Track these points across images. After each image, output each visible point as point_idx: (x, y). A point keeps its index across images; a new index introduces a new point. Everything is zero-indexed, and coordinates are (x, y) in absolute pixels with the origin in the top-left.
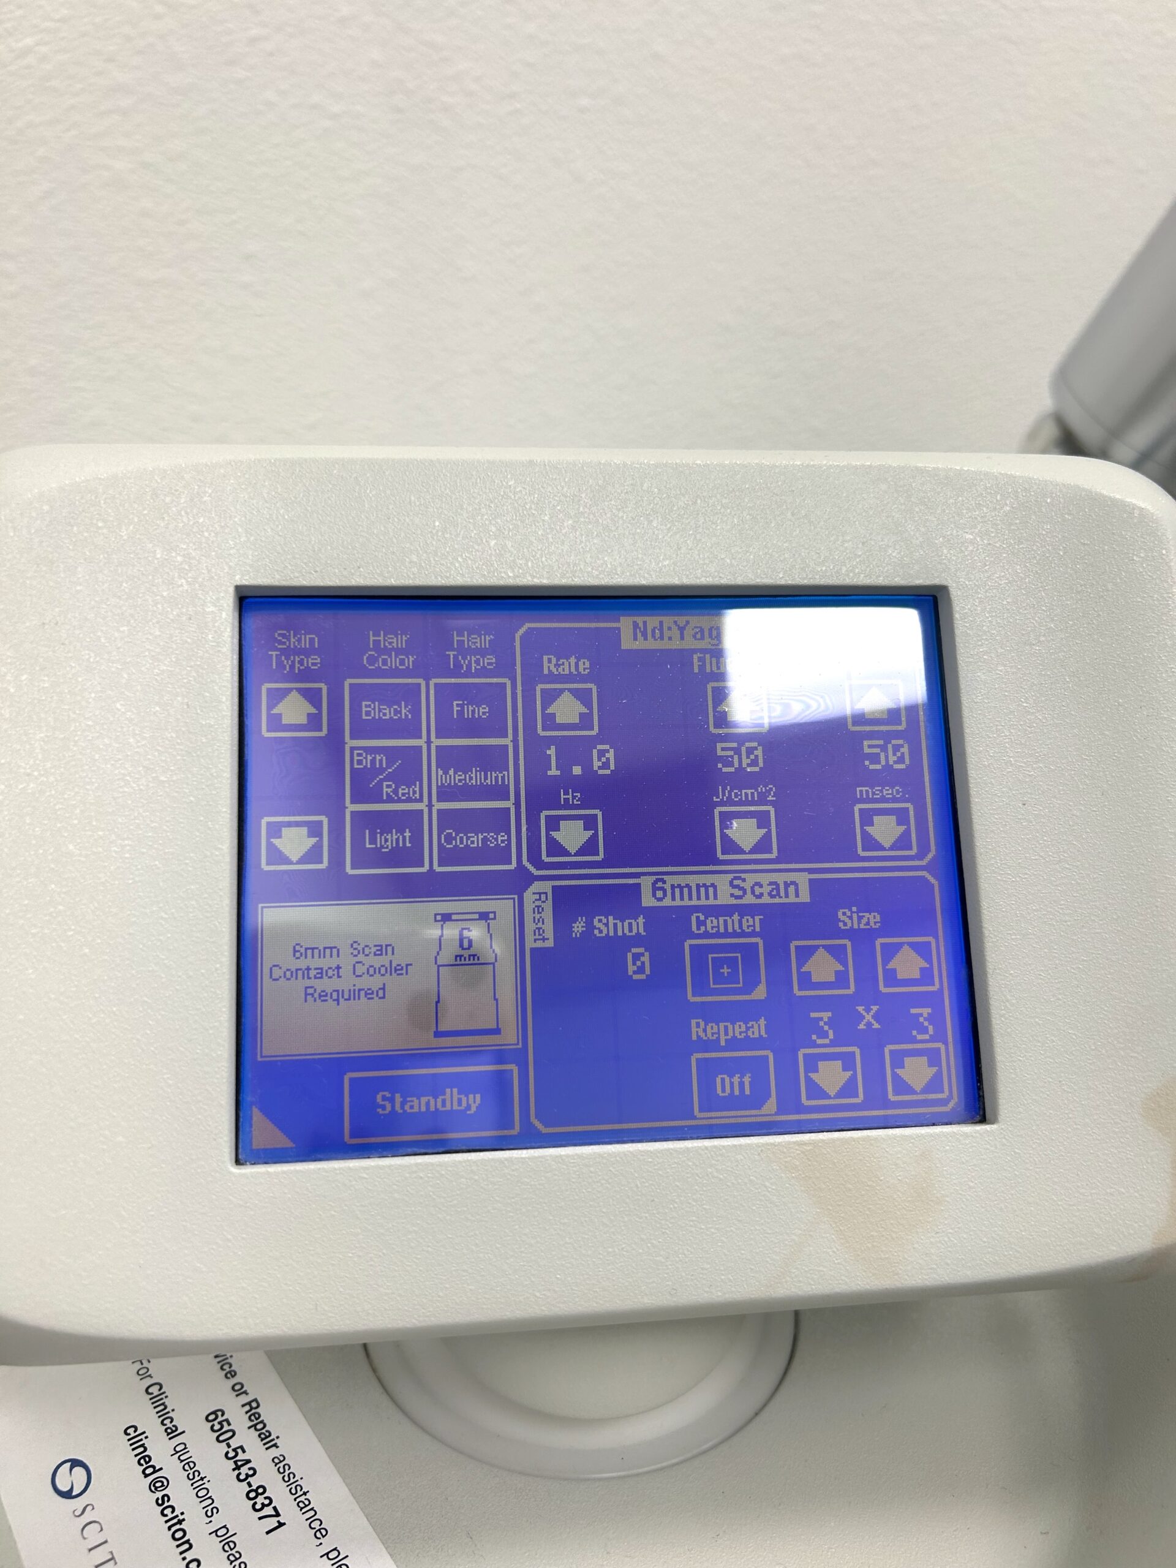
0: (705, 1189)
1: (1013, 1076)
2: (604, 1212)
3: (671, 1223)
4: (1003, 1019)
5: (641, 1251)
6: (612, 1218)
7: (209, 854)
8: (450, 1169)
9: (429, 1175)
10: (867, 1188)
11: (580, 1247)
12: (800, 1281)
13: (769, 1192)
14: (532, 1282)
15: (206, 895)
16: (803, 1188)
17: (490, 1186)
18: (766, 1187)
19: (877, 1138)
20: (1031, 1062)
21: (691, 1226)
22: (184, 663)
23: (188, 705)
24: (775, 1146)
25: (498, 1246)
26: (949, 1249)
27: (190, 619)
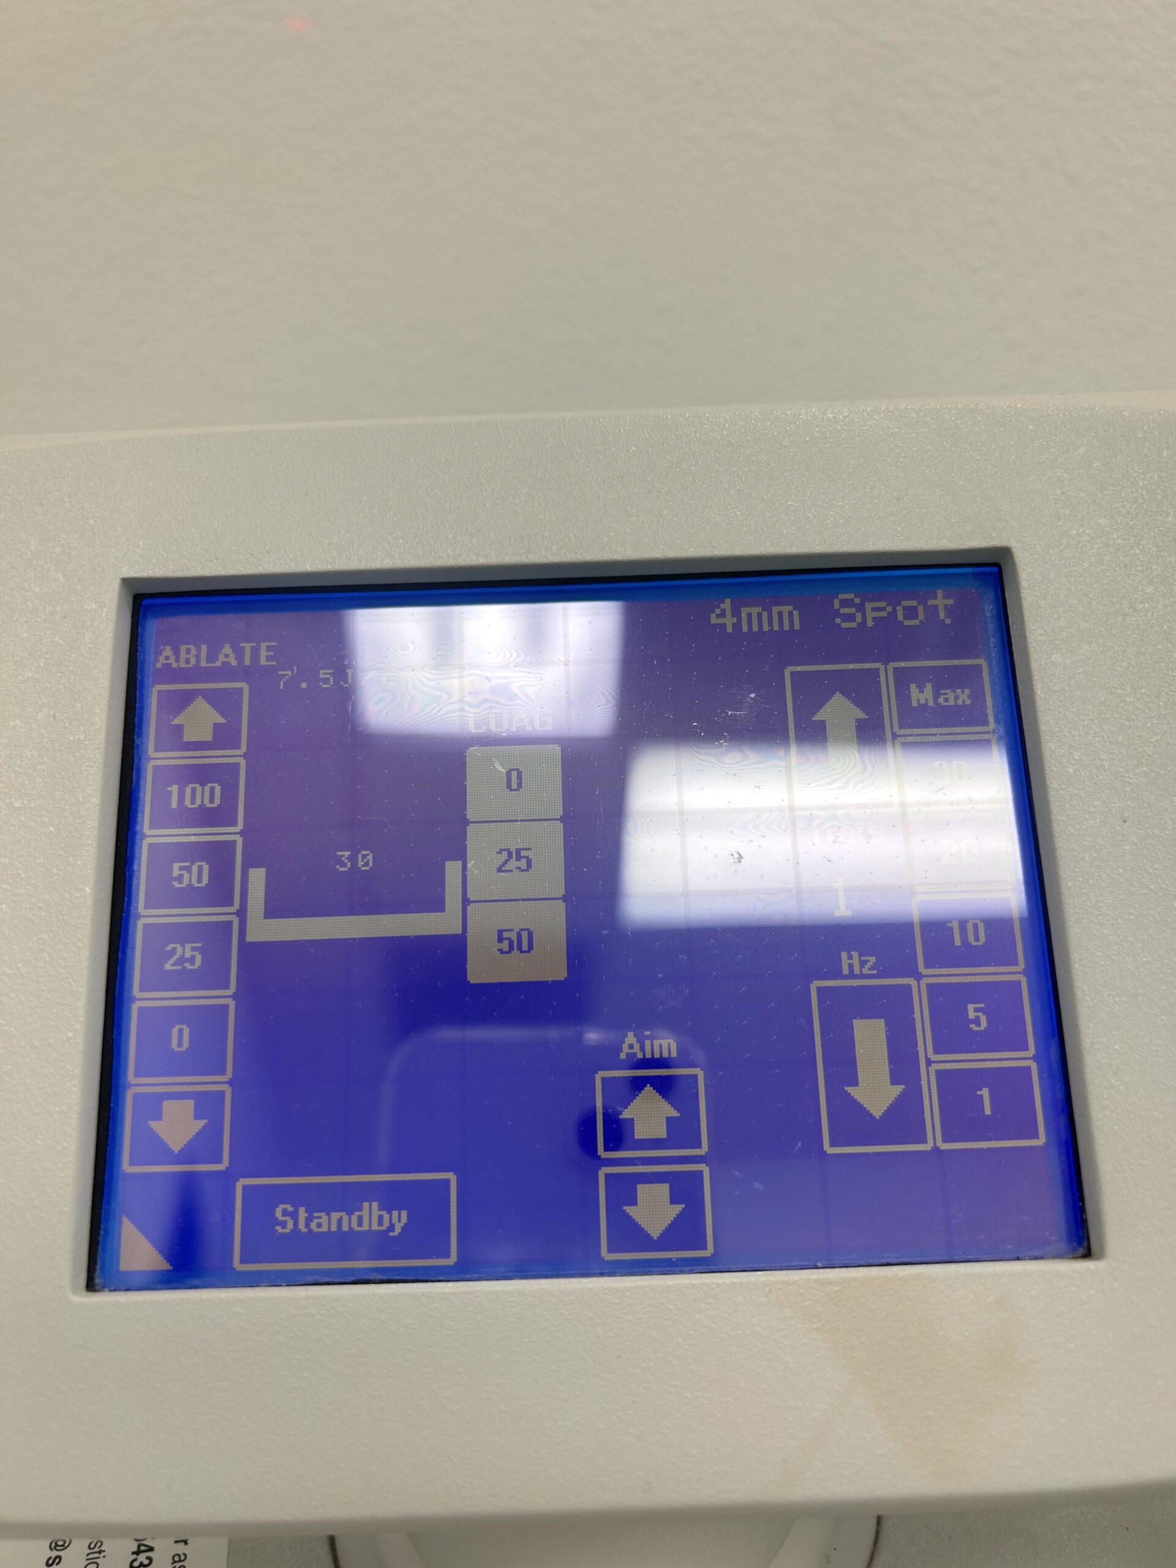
1: (1125, 1192)
7: (67, 896)
9: (322, 1312)
10: (920, 1347)
12: (825, 1478)
13: (780, 1348)
15: (61, 947)
16: (828, 1345)
17: (401, 1330)
18: (775, 1341)
21: (672, 1393)
22: (54, 669)
23: (54, 717)
27: (65, 618)
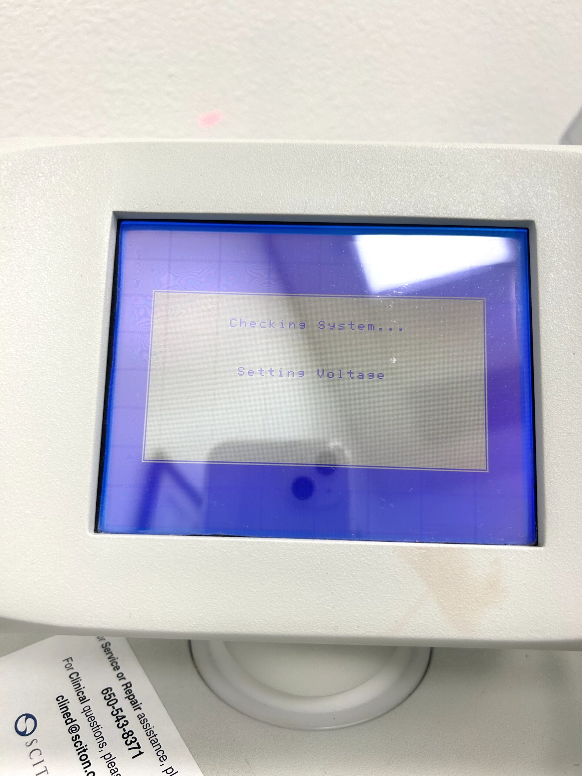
0: (358, 569)
1: (556, 519)
2: (297, 578)
3: (338, 588)
4: (552, 484)
5: (318, 602)
6: (302, 581)
8: (211, 545)
10: (459, 578)
11: (282, 596)
12: (413, 629)
13: (398, 575)
14: (253, 613)
15: (85, 382)
16: (419, 575)
17: (233, 556)
18: (396, 572)
19: (467, 549)
20: (568, 511)
21: (349, 590)
23: (82, 276)
24: (403, 548)
25: (235, 591)
26: (508, 620)
